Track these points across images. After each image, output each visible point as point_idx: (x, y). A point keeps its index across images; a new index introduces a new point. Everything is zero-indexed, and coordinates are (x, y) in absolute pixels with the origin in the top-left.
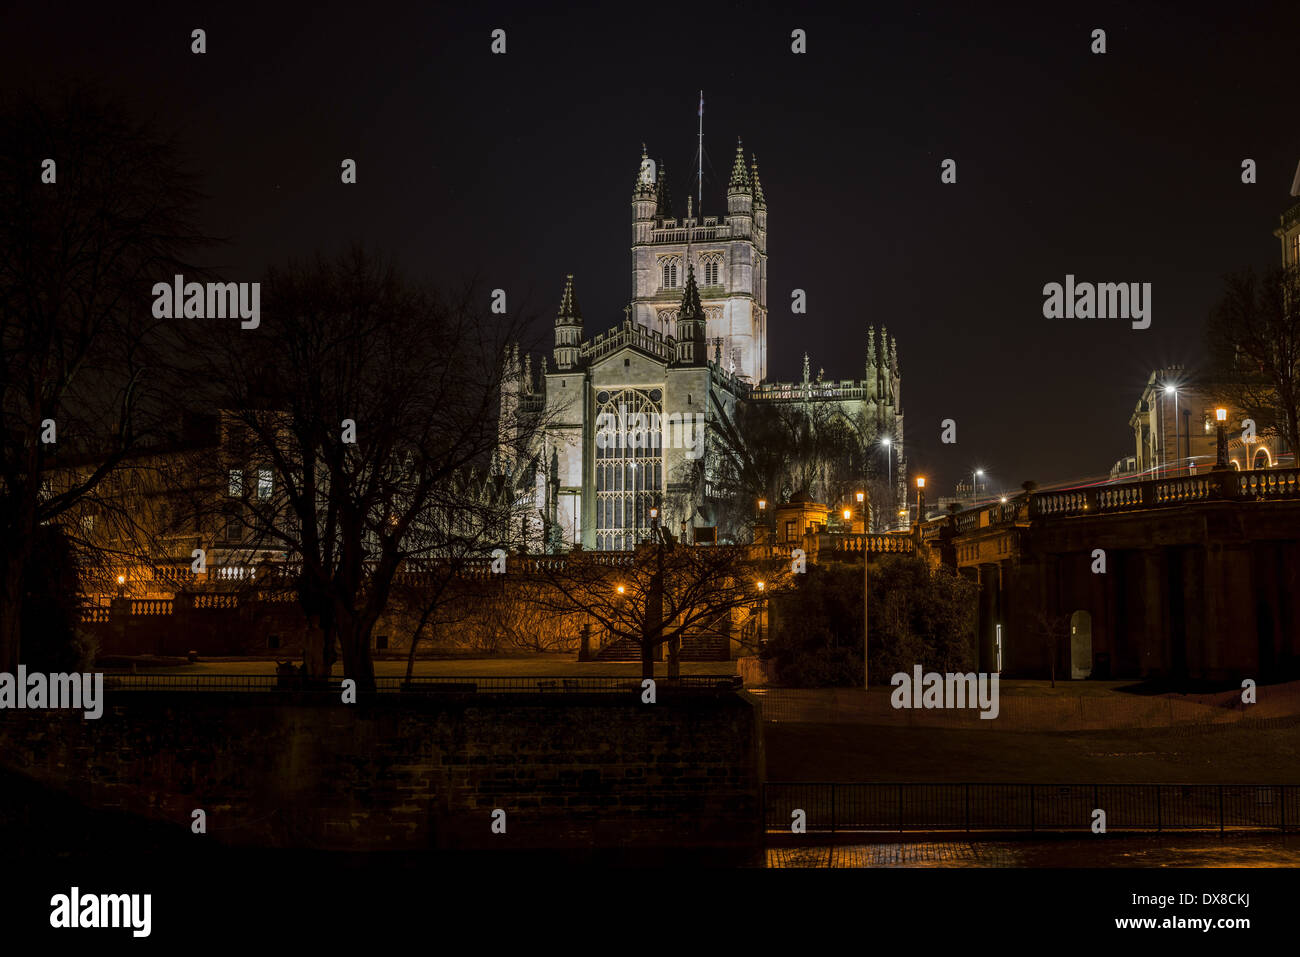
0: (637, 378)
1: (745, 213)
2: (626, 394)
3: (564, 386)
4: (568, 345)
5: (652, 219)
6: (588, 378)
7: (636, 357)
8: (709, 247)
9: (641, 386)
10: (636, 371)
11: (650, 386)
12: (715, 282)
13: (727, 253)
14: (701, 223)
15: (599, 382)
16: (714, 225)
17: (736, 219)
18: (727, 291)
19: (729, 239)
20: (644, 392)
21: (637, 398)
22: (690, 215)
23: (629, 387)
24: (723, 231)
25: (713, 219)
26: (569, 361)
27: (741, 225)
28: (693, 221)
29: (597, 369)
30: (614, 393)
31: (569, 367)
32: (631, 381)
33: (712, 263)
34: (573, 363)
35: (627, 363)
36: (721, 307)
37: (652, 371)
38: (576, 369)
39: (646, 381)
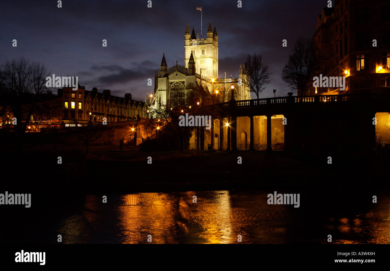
0: (179, 79)
1: (211, 37)
2: (177, 82)
3: (162, 80)
4: (163, 71)
5: (189, 39)
6: (168, 79)
7: (179, 73)
8: (202, 46)
9: (180, 80)
10: (179, 77)
11: (182, 80)
12: (204, 54)
13: (207, 47)
14: (200, 40)
15: (170, 80)
16: (203, 40)
17: (209, 39)
18: (207, 57)
19: (207, 44)
20: (181, 82)
21: (179, 83)
22: (198, 38)
23: (177, 81)
24: (206, 42)
25: (203, 39)
26: (163, 75)
27: (210, 40)
28: (199, 40)
29: (170, 76)
30: (174, 82)
31: (163, 76)
32: (178, 79)
33: (203, 50)
34: (164, 75)
35: (177, 75)
36: (205, 61)
37: (182, 77)
38: (165, 76)
39: (181, 79)
